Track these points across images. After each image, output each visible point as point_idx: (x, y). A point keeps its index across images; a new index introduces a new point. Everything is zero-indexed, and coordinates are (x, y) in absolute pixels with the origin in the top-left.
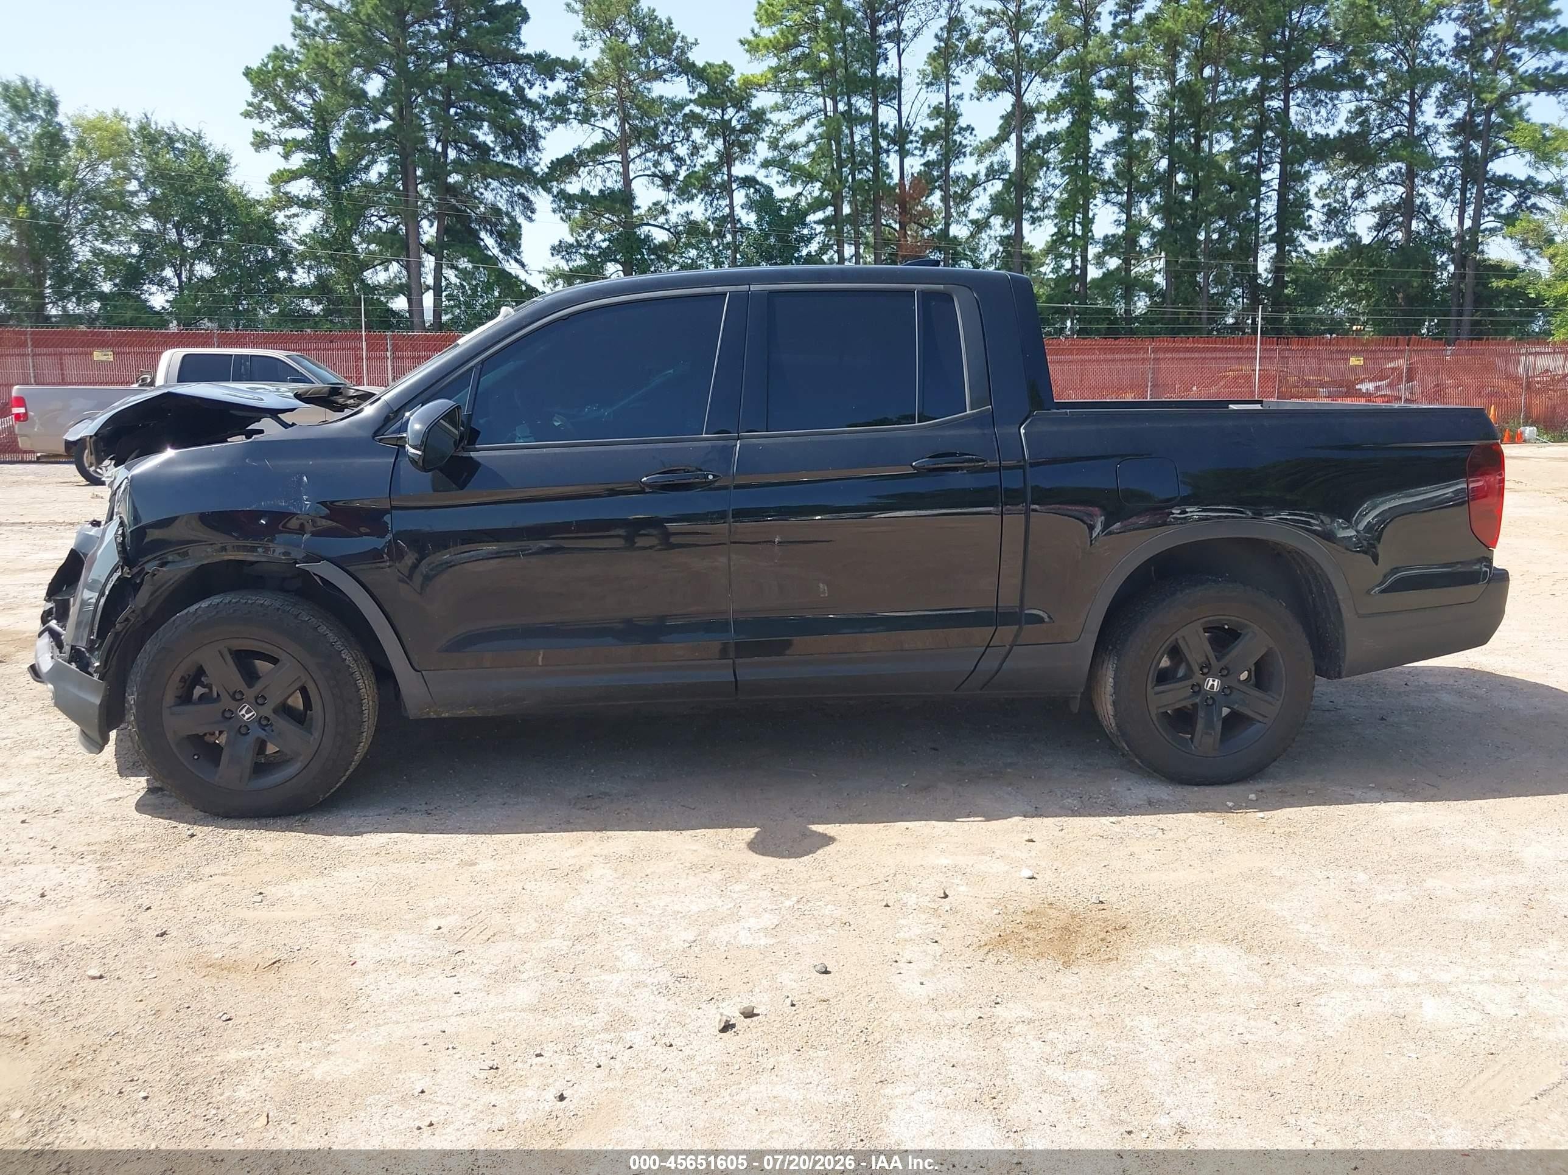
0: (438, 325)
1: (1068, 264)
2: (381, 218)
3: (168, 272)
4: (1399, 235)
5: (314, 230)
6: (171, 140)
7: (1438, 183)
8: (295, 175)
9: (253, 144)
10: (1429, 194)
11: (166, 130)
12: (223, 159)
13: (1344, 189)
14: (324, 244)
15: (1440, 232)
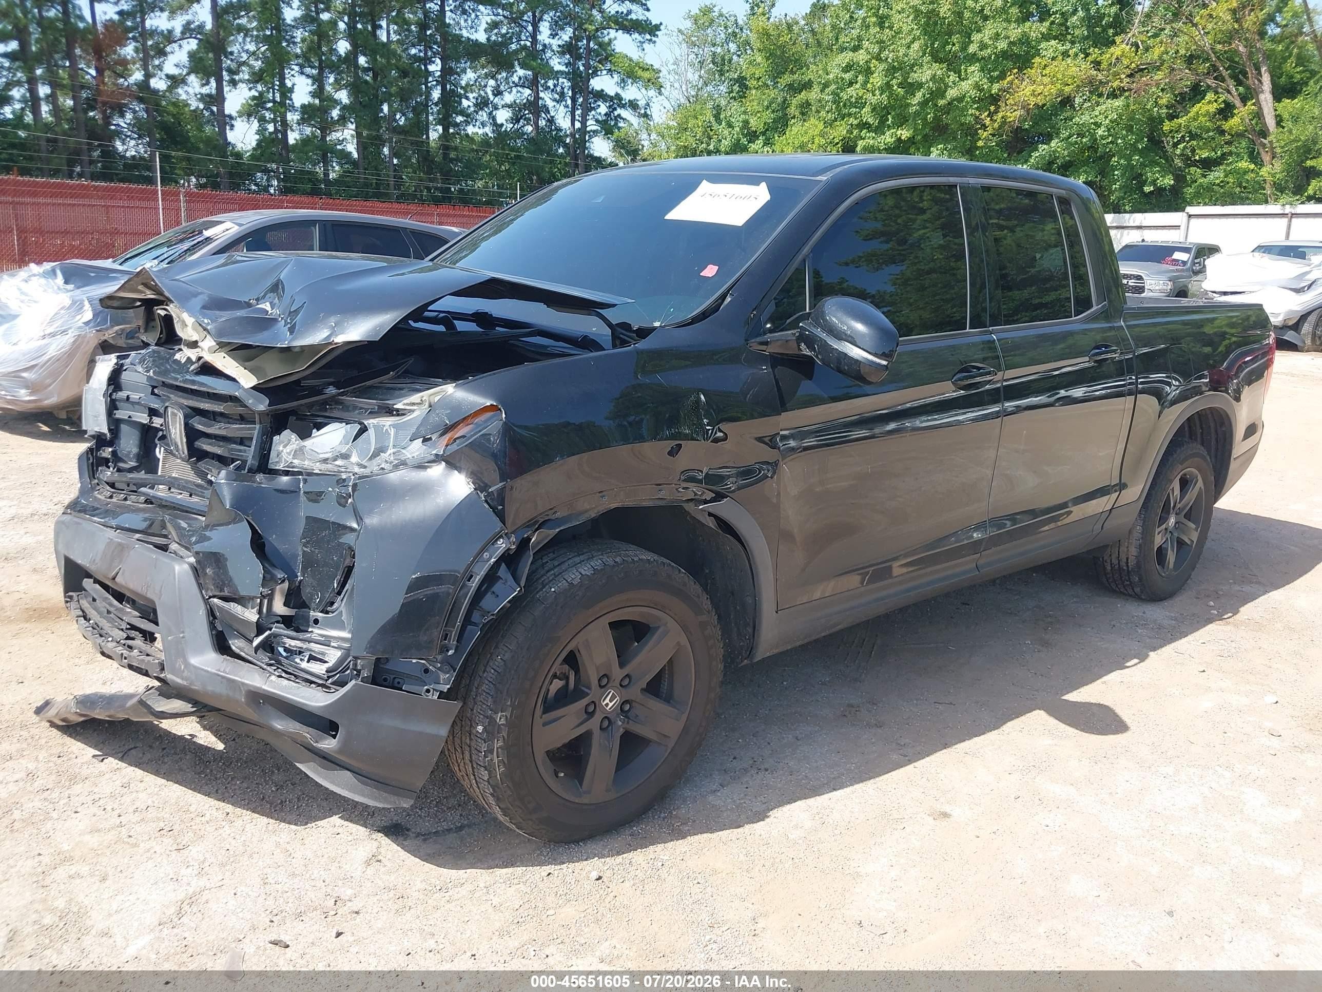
1: (271, 128)
4: (529, 129)
7: (553, 90)
10: (547, 98)
13: (485, 86)
15: (556, 129)
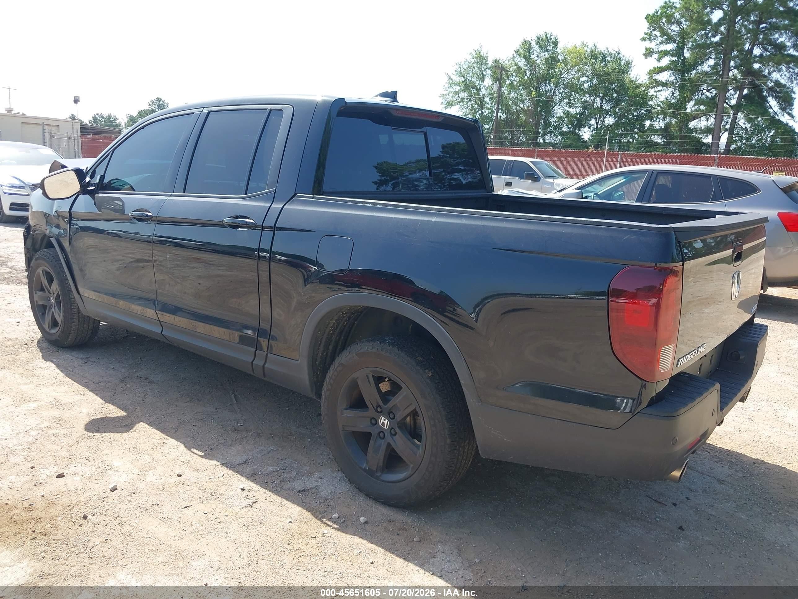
0: (727, 150)
2: (708, 91)
3: (593, 122)
5: (666, 99)
6: (605, 57)
8: (661, 70)
9: (644, 55)
11: (603, 51)
12: (628, 63)
14: (670, 106)
